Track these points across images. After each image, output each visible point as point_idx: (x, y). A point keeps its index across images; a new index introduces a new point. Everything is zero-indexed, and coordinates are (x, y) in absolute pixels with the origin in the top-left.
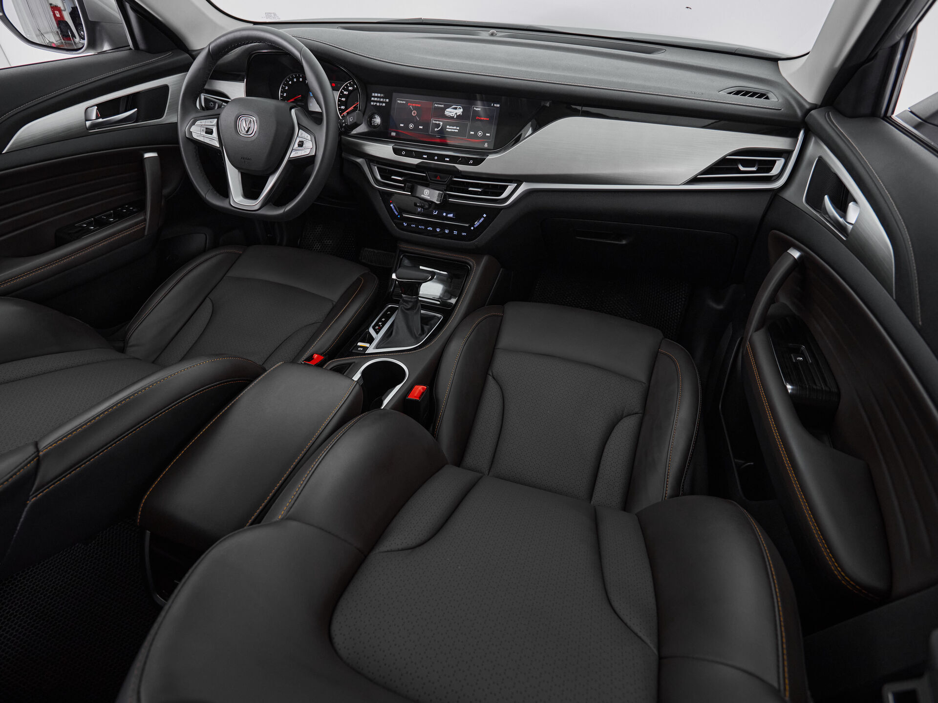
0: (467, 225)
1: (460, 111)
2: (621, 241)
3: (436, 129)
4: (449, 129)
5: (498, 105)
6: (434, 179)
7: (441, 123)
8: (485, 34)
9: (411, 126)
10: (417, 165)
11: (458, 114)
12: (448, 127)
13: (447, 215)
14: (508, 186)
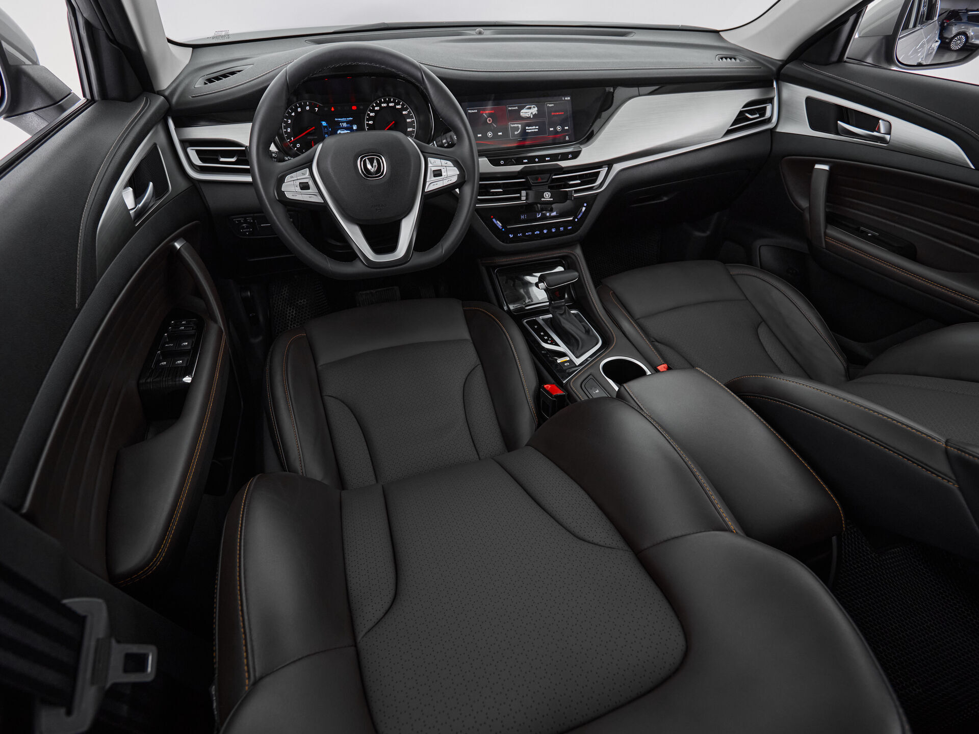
0: (571, 218)
1: (534, 110)
2: (662, 199)
3: (516, 133)
4: (530, 129)
5: (569, 98)
6: (536, 182)
7: (520, 125)
8: (472, 33)
9: (490, 134)
10: (519, 172)
11: (534, 113)
12: (527, 128)
13: (550, 215)
14: (599, 172)
